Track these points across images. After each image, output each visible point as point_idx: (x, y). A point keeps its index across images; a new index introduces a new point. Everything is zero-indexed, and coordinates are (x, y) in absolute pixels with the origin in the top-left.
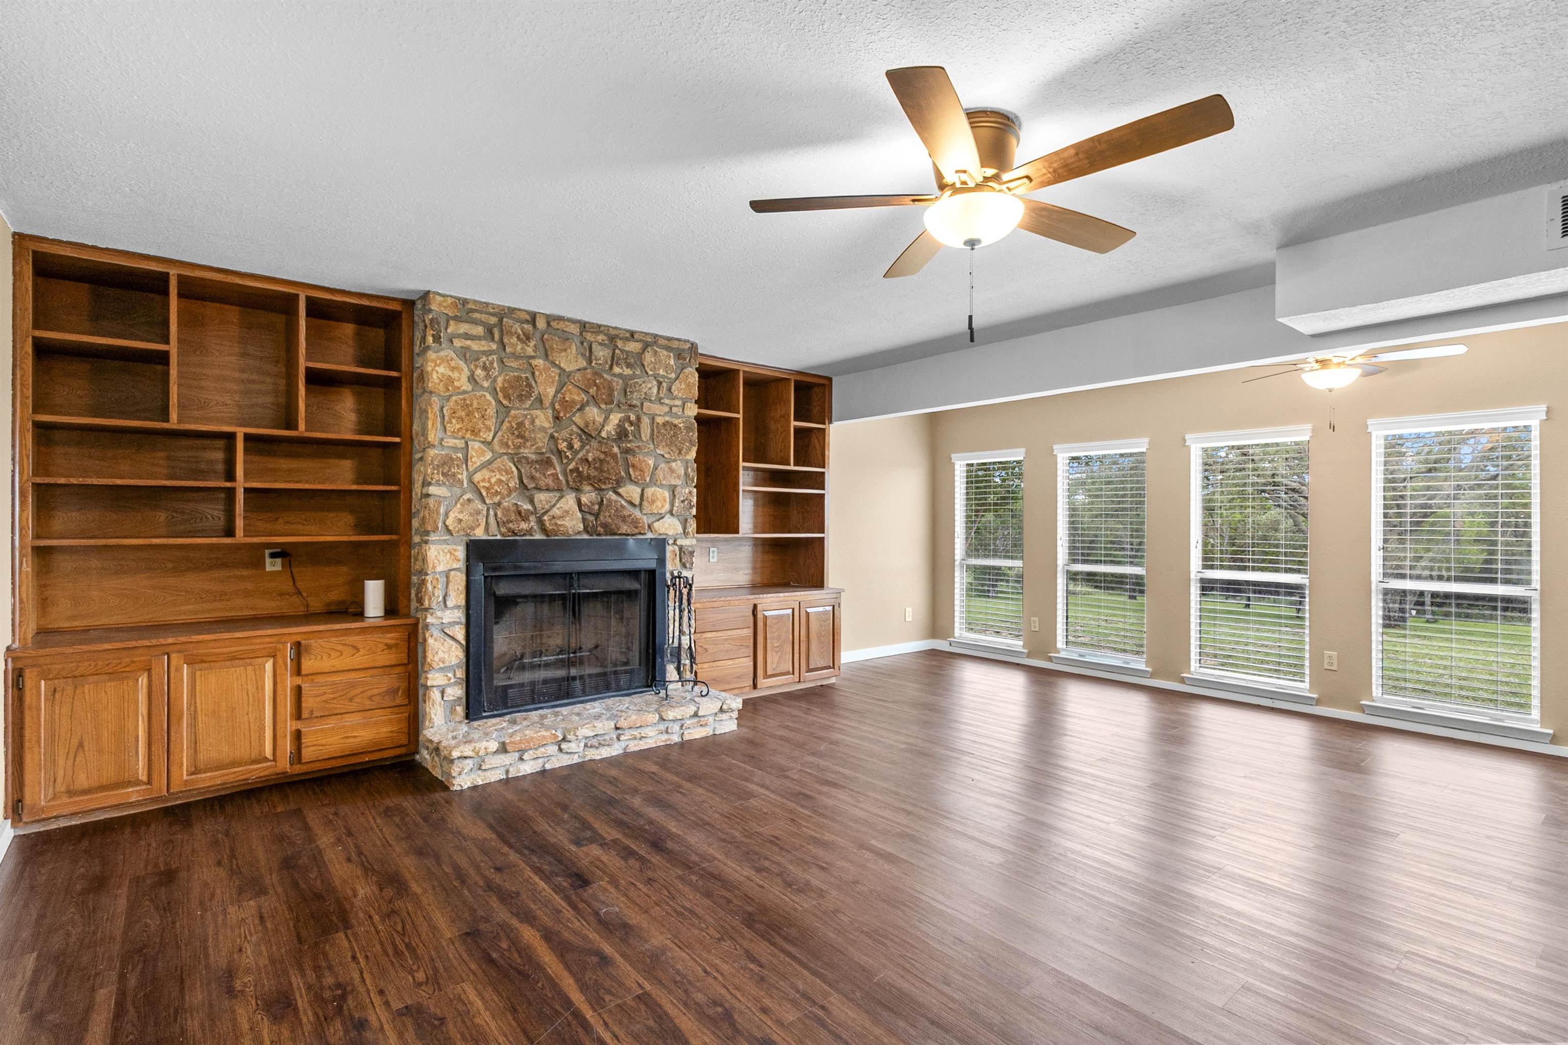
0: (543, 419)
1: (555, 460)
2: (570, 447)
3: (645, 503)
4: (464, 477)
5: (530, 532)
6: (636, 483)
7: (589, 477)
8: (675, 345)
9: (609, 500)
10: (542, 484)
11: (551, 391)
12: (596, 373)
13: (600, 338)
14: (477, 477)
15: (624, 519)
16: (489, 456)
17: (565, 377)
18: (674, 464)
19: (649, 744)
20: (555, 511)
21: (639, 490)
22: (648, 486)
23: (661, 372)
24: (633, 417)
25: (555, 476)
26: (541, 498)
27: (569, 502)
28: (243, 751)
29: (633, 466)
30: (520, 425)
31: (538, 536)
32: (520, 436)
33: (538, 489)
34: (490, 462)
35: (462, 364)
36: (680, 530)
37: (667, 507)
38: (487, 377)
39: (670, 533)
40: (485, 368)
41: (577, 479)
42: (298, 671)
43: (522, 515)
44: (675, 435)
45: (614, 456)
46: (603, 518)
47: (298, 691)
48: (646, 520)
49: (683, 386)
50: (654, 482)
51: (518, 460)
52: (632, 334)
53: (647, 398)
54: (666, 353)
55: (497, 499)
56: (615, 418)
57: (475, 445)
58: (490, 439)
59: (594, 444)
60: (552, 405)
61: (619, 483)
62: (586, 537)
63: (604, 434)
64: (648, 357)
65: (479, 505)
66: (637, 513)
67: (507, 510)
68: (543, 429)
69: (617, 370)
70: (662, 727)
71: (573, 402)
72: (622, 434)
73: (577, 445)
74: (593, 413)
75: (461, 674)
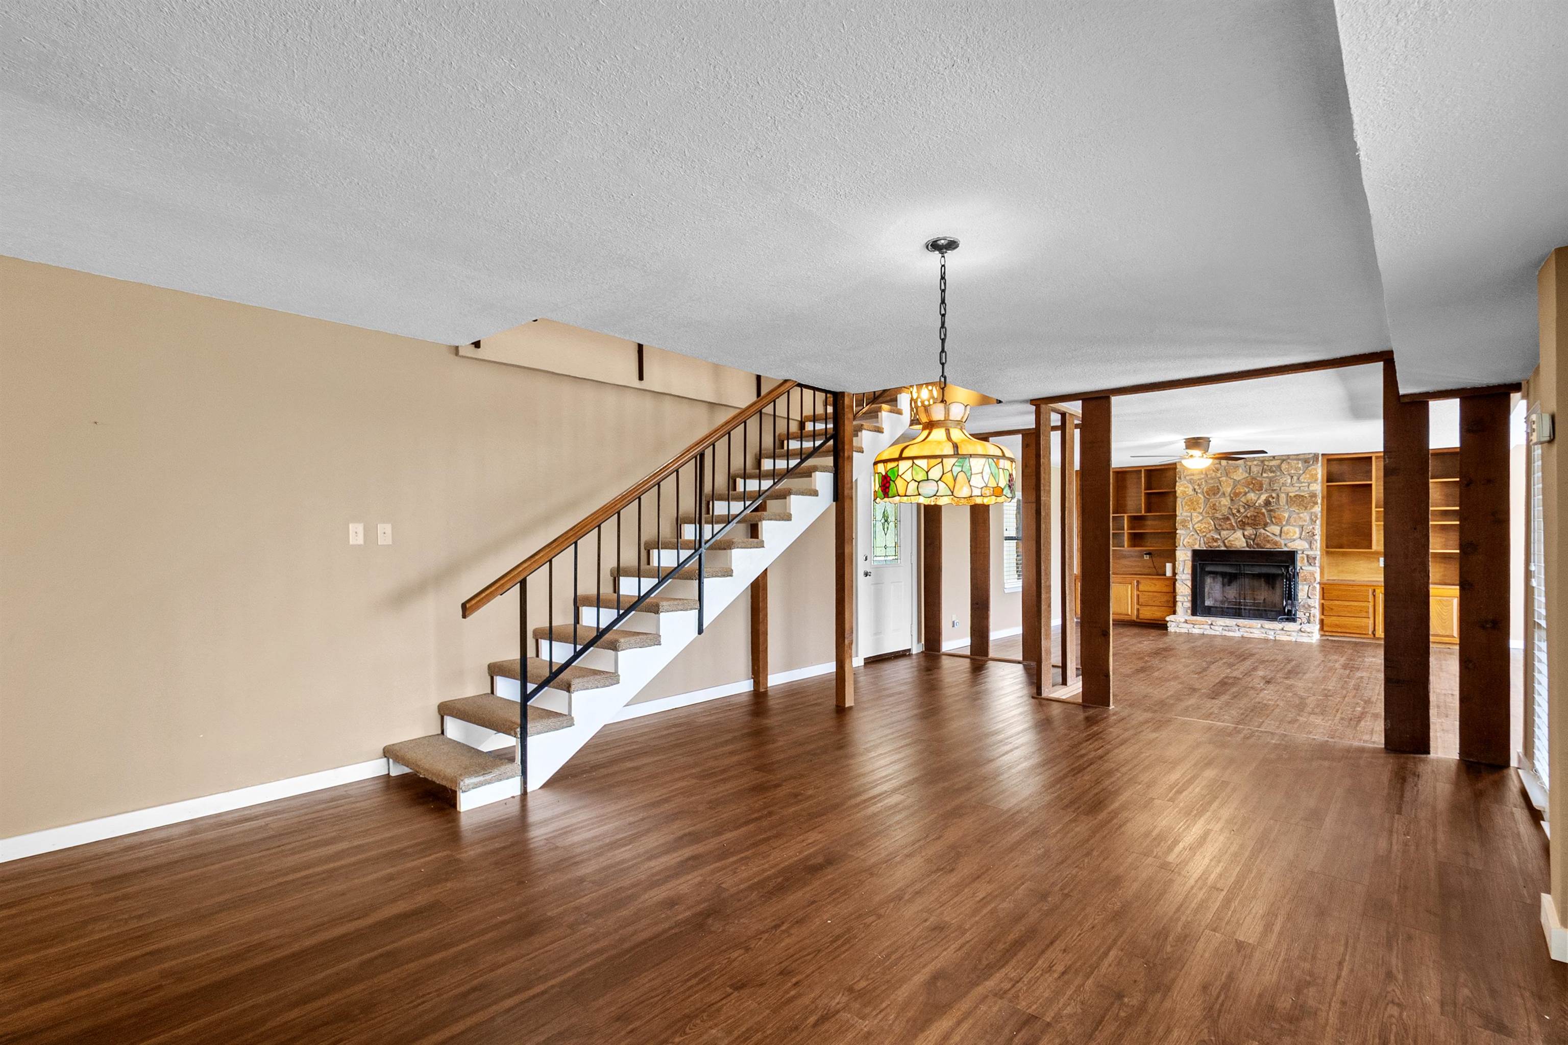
0: (1226, 501)
1: (1231, 517)
2: (1239, 511)
3: (1283, 534)
4: (1191, 526)
5: (1219, 546)
6: (1277, 525)
7: (1248, 524)
8: (1302, 457)
9: (1260, 533)
10: (1224, 527)
11: (1229, 490)
12: (1253, 478)
13: (1255, 463)
14: (1196, 526)
15: (1268, 542)
16: (1201, 518)
17: (1236, 483)
18: (1301, 515)
19: (1256, 636)
20: (1231, 538)
21: (1279, 528)
22: (1284, 526)
23: (1293, 472)
24: (1274, 495)
25: (1231, 524)
26: (1224, 533)
27: (1239, 534)
28: (1124, 612)
29: (1274, 517)
30: (1214, 505)
31: (1223, 548)
32: (1214, 509)
33: (1223, 529)
34: (1201, 520)
35: (1190, 485)
36: (1307, 546)
37: (1297, 535)
38: (1200, 488)
39: (1299, 548)
40: (1199, 485)
41: (1243, 525)
42: (1138, 589)
43: (1216, 540)
44: (1303, 501)
45: (1263, 514)
46: (1258, 540)
47: (1138, 596)
48: (1283, 542)
49: (1308, 476)
50: (1288, 523)
51: (1214, 519)
52: (1274, 457)
53: (1284, 484)
54: (1295, 462)
55: (1204, 534)
56: (1263, 497)
57: (1195, 514)
58: (1201, 511)
59: (1252, 509)
60: (1230, 495)
61: (1266, 525)
62: (1248, 549)
63: (1257, 504)
64: (1284, 466)
65: (1196, 536)
66: (1278, 539)
67: (1208, 538)
68: (1225, 505)
69: (1264, 475)
70: (1263, 631)
71: (1240, 493)
72: (1267, 503)
73: (1242, 510)
74: (1252, 496)
75: (1190, 598)
